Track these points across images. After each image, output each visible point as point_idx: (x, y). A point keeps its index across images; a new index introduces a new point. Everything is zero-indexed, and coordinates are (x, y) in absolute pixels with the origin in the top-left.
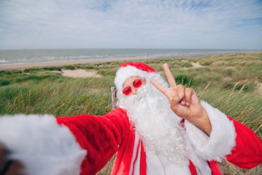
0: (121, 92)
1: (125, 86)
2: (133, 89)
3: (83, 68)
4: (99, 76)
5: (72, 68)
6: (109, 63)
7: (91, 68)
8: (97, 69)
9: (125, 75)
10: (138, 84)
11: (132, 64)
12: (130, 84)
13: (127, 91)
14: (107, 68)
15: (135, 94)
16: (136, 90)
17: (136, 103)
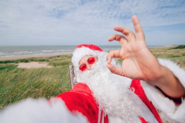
0: (78, 69)
1: (81, 64)
2: (88, 66)
3: (36, 61)
4: (50, 67)
5: (26, 61)
6: (58, 57)
7: (44, 61)
8: (49, 61)
10: (92, 61)
11: (86, 46)
12: (85, 61)
13: (83, 68)
14: (57, 60)
15: (90, 69)
16: (90, 67)
17: (92, 77)
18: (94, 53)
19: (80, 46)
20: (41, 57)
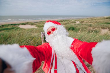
1: (48, 31)
2: (51, 32)
3: (29, 24)
4: (37, 28)
5: (24, 24)
6: (41, 22)
7: (33, 24)
8: (36, 25)
9: (48, 26)
10: (53, 30)
12: (50, 30)
13: (49, 33)
14: (40, 24)
16: (53, 32)
17: (53, 38)
18: (55, 26)
19: (48, 22)
20: (32, 22)
